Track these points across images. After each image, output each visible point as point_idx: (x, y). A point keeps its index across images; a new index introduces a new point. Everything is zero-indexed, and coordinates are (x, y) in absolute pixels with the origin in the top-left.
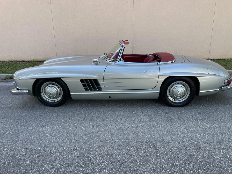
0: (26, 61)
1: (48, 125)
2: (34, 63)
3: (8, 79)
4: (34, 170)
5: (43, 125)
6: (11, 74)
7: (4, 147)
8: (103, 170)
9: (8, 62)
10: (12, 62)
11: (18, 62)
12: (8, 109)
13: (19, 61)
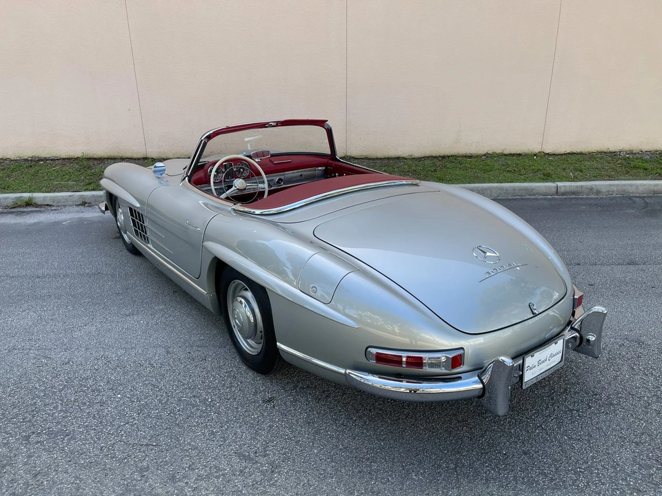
0: (63, 159)
1: (138, 314)
2: (85, 163)
3: (20, 206)
4: (119, 396)
5: (127, 312)
6: (26, 195)
7: (46, 357)
8: (260, 393)
9: (16, 161)
10: (26, 160)
11: (42, 160)
12: (38, 280)
13: (46, 159)
